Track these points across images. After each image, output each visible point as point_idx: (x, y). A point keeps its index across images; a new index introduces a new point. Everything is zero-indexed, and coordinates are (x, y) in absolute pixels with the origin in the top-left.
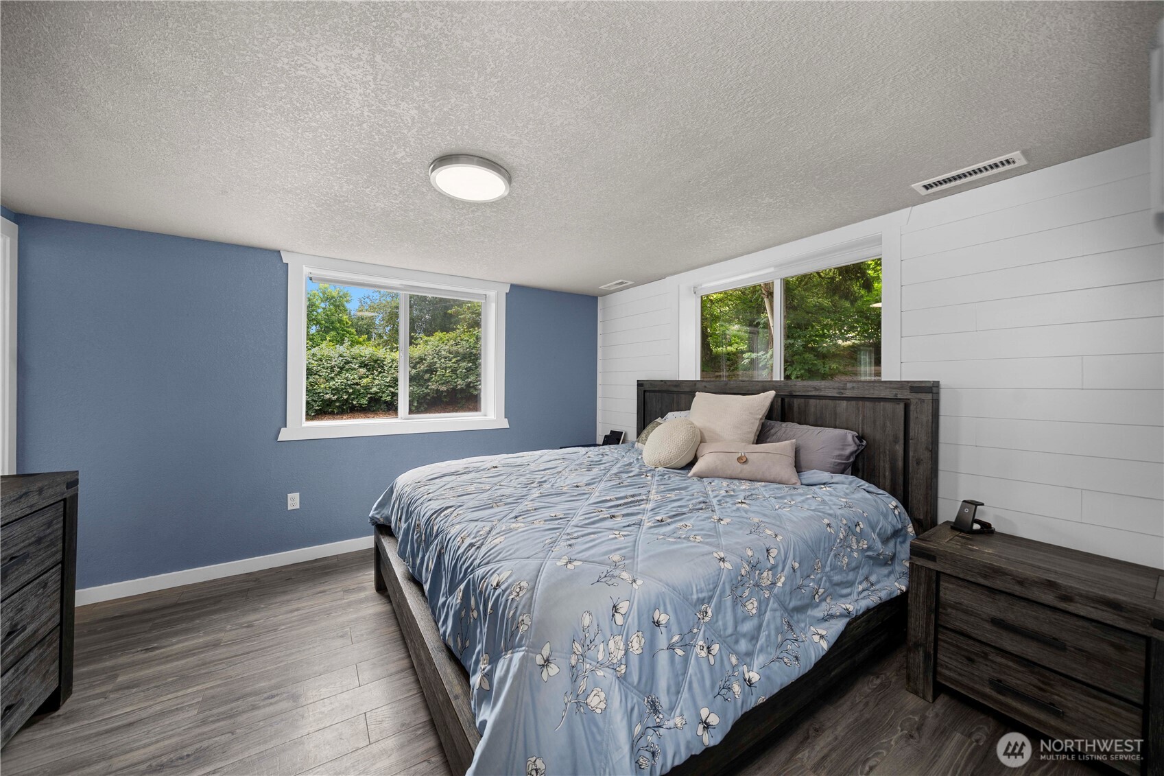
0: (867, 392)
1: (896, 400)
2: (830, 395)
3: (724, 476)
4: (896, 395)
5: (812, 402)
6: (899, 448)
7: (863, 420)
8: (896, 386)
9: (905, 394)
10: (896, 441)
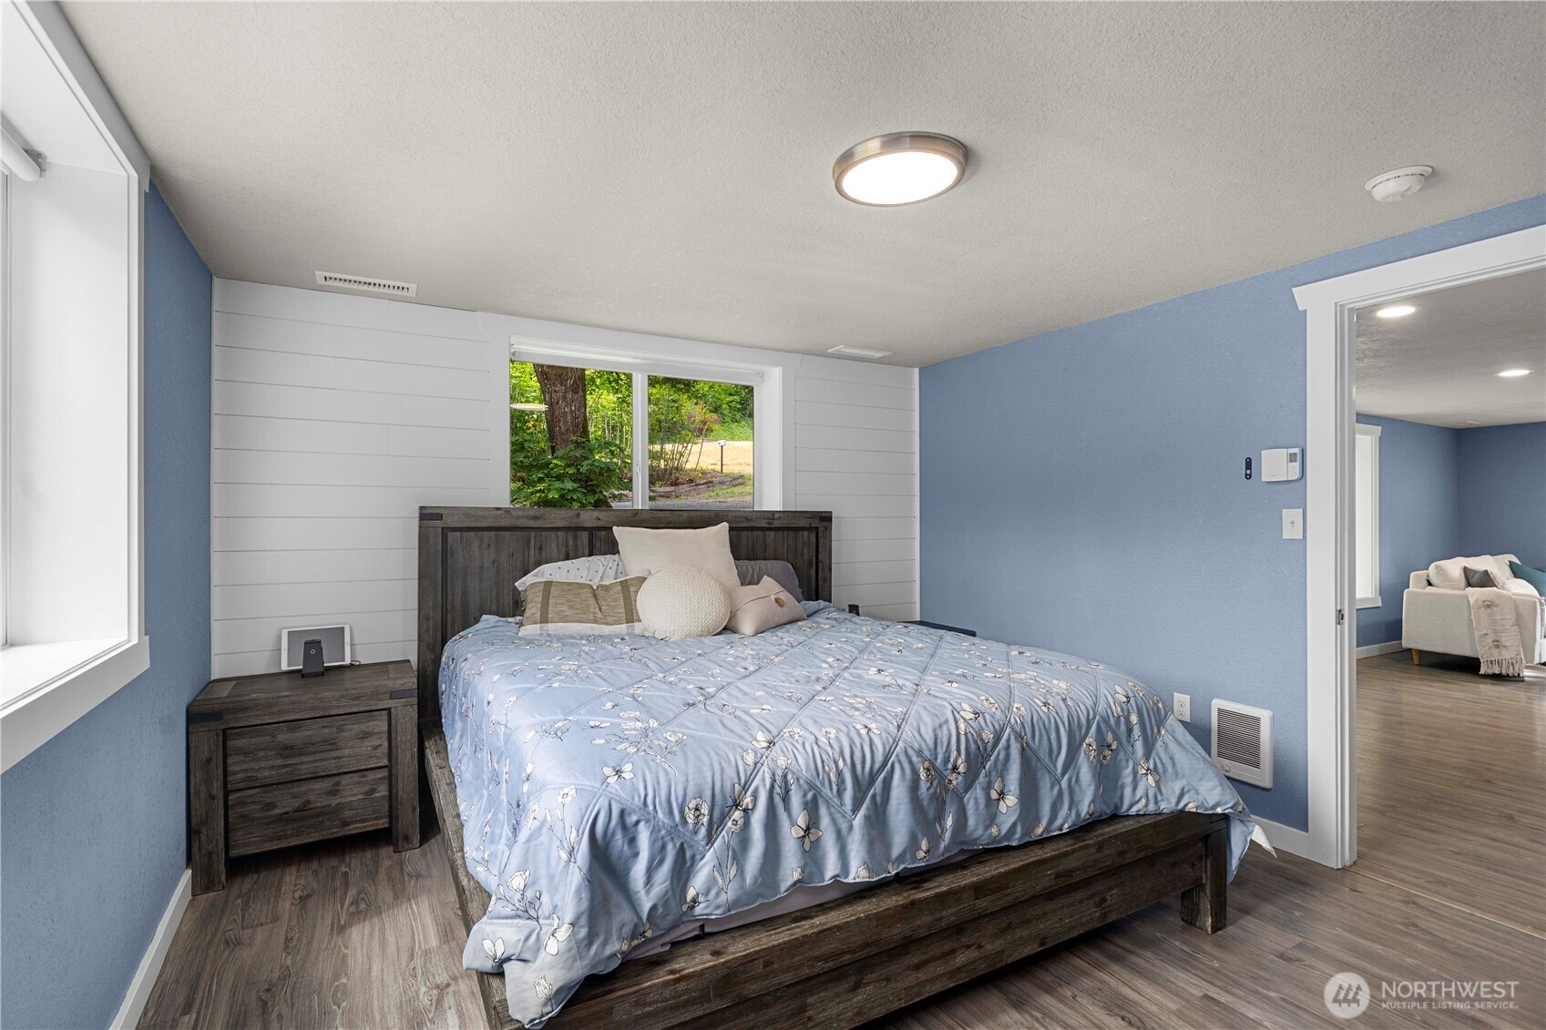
0: (790, 522)
1: (809, 529)
2: (760, 525)
3: (774, 625)
4: (810, 524)
5: (744, 533)
6: (813, 571)
7: (787, 549)
8: (808, 516)
9: (815, 523)
10: (810, 565)
